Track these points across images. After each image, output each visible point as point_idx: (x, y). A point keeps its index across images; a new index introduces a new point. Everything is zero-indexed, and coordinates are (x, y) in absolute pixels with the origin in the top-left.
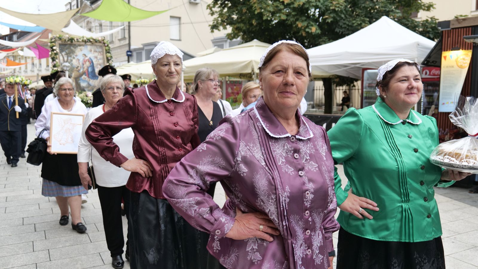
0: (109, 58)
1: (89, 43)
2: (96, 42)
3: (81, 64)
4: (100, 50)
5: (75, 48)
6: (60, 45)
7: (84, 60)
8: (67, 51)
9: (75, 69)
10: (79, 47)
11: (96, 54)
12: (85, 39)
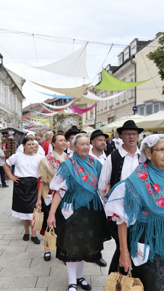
0: (80, 123)
1: (71, 116)
2: (74, 115)
3: (67, 126)
4: (77, 119)
5: (64, 119)
6: (57, 118)
7: (68, 124)
8: (61, 121)
9: (64, 129)
10: (66, 119)
11: (74, 121)
12: (69, 114)
